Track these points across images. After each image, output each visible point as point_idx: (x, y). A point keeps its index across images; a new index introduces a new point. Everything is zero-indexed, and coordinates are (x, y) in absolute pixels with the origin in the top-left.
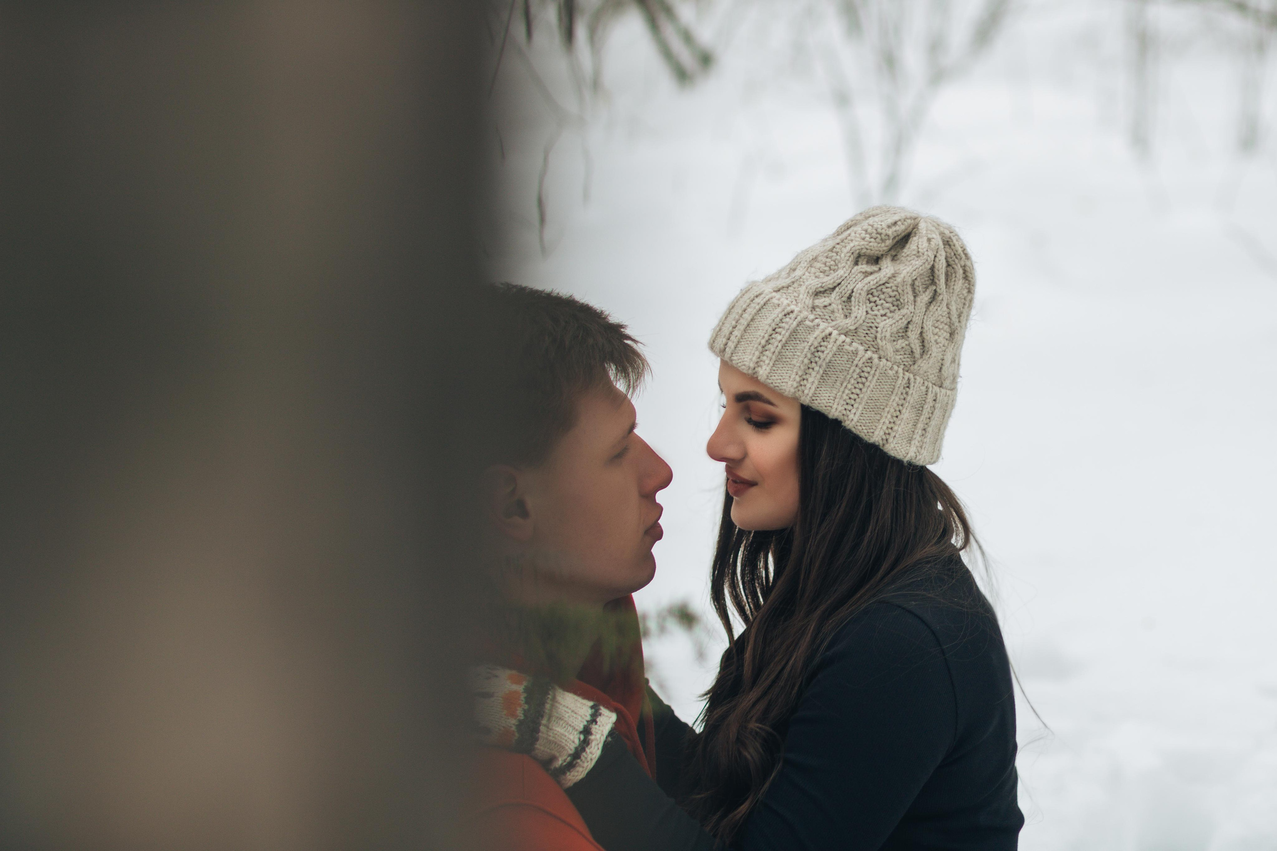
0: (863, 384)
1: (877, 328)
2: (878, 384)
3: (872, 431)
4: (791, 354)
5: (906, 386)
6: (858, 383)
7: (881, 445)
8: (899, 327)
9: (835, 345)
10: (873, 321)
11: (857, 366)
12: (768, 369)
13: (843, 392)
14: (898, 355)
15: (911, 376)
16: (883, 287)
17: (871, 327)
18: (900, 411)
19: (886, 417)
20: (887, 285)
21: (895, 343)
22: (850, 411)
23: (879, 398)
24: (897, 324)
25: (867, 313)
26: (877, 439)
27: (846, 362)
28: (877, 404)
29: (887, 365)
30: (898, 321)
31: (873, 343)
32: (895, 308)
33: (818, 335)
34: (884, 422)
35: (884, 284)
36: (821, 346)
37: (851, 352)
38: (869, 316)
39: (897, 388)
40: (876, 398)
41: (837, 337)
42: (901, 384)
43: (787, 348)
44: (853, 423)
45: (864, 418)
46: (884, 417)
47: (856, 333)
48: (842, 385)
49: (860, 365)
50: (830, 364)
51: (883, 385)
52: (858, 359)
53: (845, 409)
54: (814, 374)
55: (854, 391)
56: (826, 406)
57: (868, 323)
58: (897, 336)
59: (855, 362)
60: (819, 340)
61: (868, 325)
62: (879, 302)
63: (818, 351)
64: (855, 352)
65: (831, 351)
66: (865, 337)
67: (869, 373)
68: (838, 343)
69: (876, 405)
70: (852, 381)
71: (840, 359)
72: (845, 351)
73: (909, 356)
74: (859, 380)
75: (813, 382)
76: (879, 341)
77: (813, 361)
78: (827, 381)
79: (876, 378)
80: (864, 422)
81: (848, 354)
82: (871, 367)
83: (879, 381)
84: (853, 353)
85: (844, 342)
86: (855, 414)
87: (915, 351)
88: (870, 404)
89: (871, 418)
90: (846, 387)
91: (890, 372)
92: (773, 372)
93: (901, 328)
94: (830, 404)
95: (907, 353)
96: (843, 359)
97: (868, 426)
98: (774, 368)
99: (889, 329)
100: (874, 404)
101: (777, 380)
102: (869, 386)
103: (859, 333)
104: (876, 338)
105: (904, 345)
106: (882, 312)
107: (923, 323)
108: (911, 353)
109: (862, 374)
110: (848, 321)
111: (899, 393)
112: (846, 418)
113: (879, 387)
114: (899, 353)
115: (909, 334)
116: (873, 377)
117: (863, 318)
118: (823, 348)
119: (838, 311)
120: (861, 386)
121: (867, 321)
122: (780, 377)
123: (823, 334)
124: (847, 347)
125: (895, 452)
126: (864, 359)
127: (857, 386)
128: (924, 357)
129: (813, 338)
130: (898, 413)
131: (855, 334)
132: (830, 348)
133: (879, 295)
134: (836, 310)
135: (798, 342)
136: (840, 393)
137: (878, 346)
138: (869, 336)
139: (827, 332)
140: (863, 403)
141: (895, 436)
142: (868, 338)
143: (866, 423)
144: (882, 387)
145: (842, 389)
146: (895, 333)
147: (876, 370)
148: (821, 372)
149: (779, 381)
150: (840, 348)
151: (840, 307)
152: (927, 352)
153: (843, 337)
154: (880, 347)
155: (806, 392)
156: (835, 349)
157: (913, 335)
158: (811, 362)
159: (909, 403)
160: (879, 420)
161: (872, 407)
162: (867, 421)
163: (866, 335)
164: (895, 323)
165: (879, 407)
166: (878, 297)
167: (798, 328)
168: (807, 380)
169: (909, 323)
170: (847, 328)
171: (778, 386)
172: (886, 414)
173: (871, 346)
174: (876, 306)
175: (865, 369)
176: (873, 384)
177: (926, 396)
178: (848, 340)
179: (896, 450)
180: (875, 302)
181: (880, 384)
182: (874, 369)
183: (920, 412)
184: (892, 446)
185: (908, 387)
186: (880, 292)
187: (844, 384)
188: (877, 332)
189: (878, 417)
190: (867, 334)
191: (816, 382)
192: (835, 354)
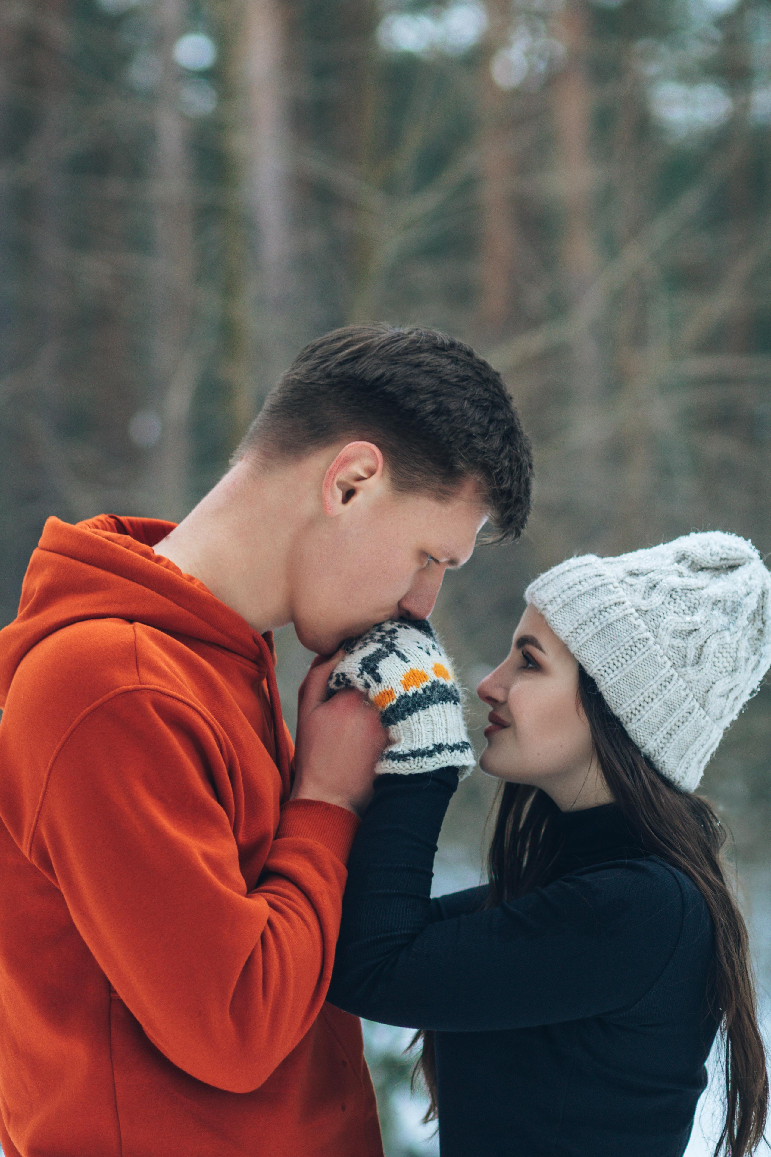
0: (631, 657)
1: (664, 618)
2: (643, 663)
3: (621, 702)
4: (583, 604)
5: (667, 680)
6: (627, 654)
7: (624, 722)
8: (684, 629)
9: (623, 612)
10: (665, 612)
11: (632, 638)
12: (557, 608)
13: (610, 655)
14: (672, 652)
15: (676, 675)
16: (688, 591)
17: (660, 616)
18: (652, 699)
19: (638, 697)
20: (693, 592)
21: (674, 639)
22: (608, 674)
23: (640, 677)
24: (683, 624)
25: (663, 603)
26: (622, 713)
27: (625, 631)
28: (636, 681)
29: (659, 652)
30: (685, 623)
31: (654, 629)
32: (690, 612)
33: (613, 599)
34: (634, 701)
35: (691, 590)
36: (611, 608)
37: (633, 625)
38: (663, 606)
39: (659, 676)
40: (637, 676)
41: (628, 607)
42: (664, 674)
43: (582, 598)
44: (607, 685)
45: (619, 688)
46: (636, 696)
47: (645, 614)
48: (612, 648)
49: (635, 640)
50: (610, 626)
51: (648, 667)
52: (636, 633)
53: (605, 671)
54: (592, 627)
55: (620, 659)
56: (589, 660)
57: (659, 612)
58: (678, 635)
59: (633, 635)
60: (612, 603)
61: (658, 613)
62: (678, 601)
63: (606, 611)
64: (636, 627)
65: (616, 615)
66: (651, 621)
67: (640, 649)
68: (626, 612)
69: (634, 683)
70: (622, 649)
71: (622, 626)
72: (629, 621)
73: (681, 658)
74: (629, 652)
75: (588, 634)
76: (660, 629)
77: (597, 616)
78: (601, 639)
79: (644, 656)
80: (617, 690)
81: (630, 625)
82: (644, 646)
83: (645, 661)
84: (635, 627)
85: (631, 614)
86: (612, 679)
87: (688, 656)
88: (629, 679)
89: (625, 691)
90: (614, 652)
91: (659, 658)
92: (559, 612)
93: (685, 631)
94: (594, 660)
95: (680, 654)
96: (623, 627)
97: (619, 696)
98: (562, 610)
99: (674, 625)
100: (633, 680)
101: (559, 619)
102: (635, 661)
103: (647, 615)
104: (659, 626)
105: (680, 645)
106: (677, 610)
107: (708, 638)
108: (684, 657)
109: (634, 648)
110: (644, 602)
111: (659, 683)
112: (602, 678)
113: (643, 666)
114: (673, 650)
115: (690, 638)
116: (642, 655)
117: (657, 605)
118: (611, 611)
119: (640, 591)
120: (628, 657)
121: (659, 609)
122: (563, 619)
123: (618, 600)
124: (632, 619)
125: (635, 735)
126: (641, 636)
127: (625, 656)
128: (695, 667)
129: (607, 599)
130: (650, 700)
131: (643, 615)
132: (617, 612)
133: (682, 596)
134: (638, 590)
135: (594, 598)
136: (607, 655)
137: (657, 634)
138: (654, 622)
139: (622, 600)
140: (623, 674)
141: (639, 720)
142: (652, 623)
143: (618, 693)
144: (647, 668)
145: (610, 652)
146: (678, 631)
147: (647, 650)
148: (599, 628)
149: (560, 621)
150: (626, 617)
151: (644, 589)
152: (701, 665)
153: (633, 610)
154: (659, 636)
155: (579, 639)
156: (621, 615)
157: (693, 643)
158: (596, 617)
159: (664, 696)
160: (631, 696)
161: (631, 682)
162: (620, 692)
163: (652, 620)
164: (682, 623)
165: (636, 684)
166: (680, 597)
167: (600, 588)
168: (584, 630)
169: (695, 630)
170: (639, 606)
171: (557, 625)
172: (639, 694)
173: (651, 631)
174: (675, 603)
175: (638, 645)
176: (639, 661)
177: (682, 702)
178: (636, 615)
179: (636, 734)
180: (675, 599)
181: (646, 665)
182: (646, 648)
183: (671, 713)
184: (634, 727)
185: (669, 682)
186: (683, 594)
187: (614, 649)
188: (663, 621)
189: (631, 693)
190: (654, 620)
191: (590, 636)
192: (619, 621)
